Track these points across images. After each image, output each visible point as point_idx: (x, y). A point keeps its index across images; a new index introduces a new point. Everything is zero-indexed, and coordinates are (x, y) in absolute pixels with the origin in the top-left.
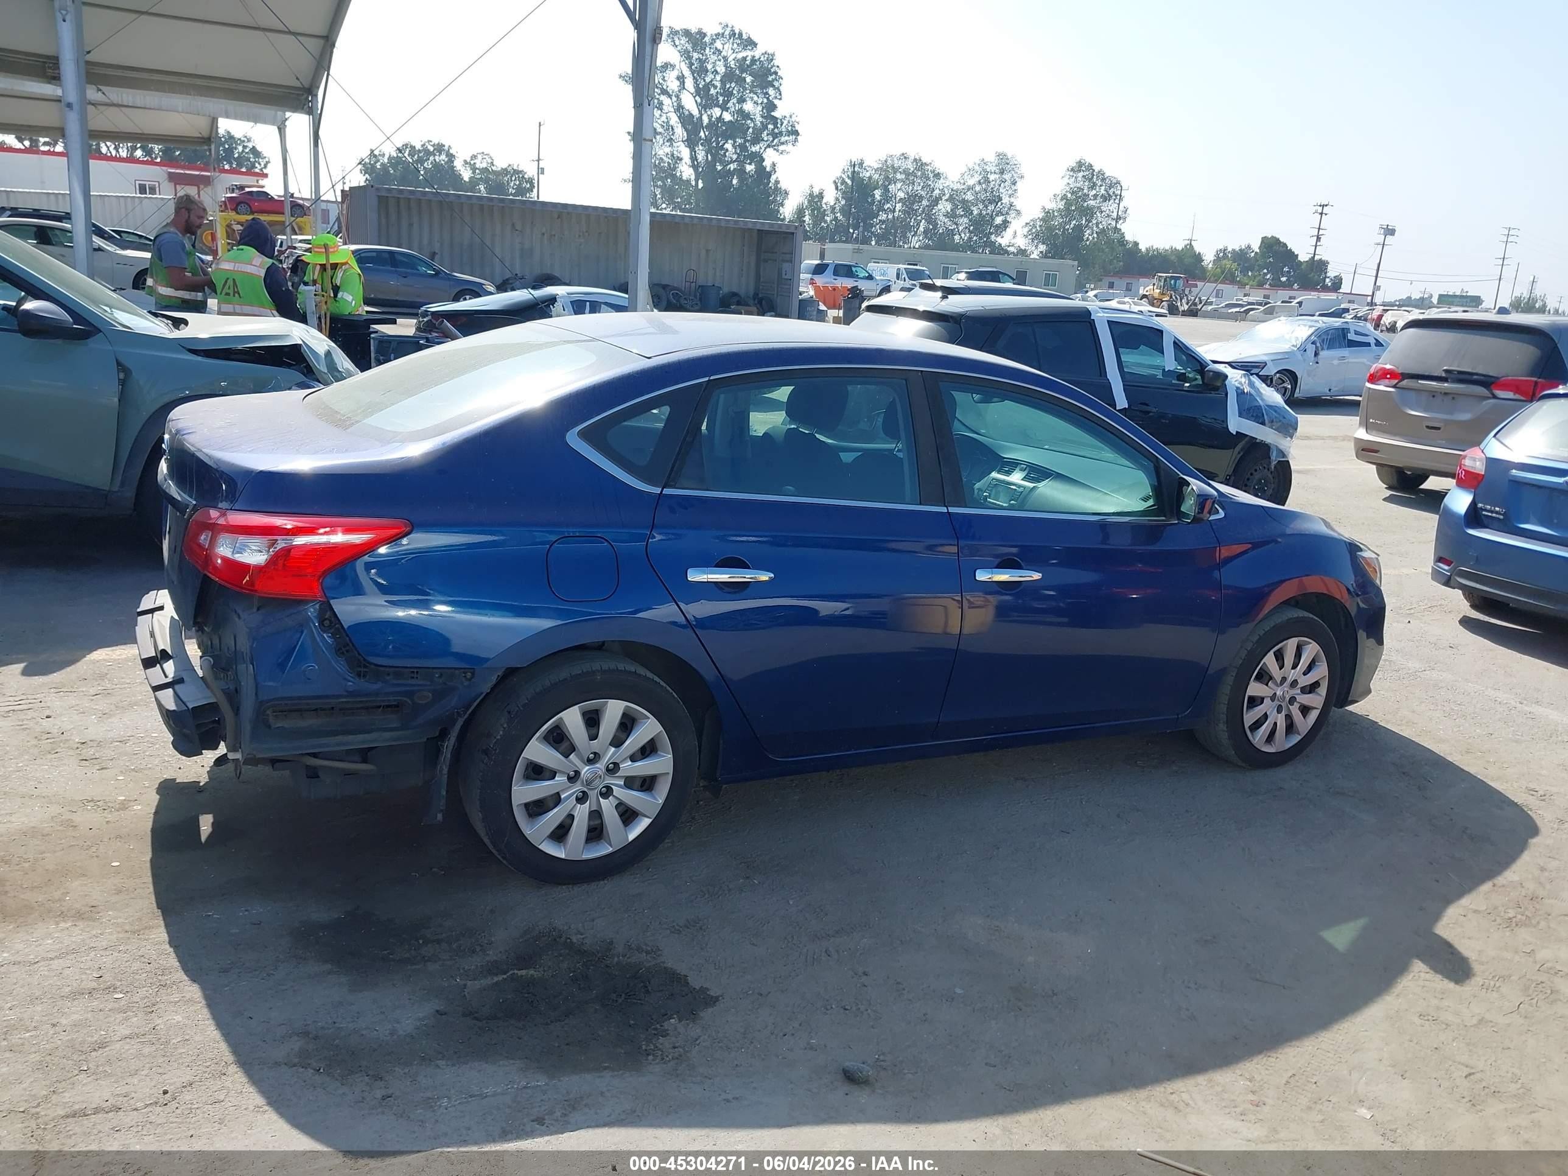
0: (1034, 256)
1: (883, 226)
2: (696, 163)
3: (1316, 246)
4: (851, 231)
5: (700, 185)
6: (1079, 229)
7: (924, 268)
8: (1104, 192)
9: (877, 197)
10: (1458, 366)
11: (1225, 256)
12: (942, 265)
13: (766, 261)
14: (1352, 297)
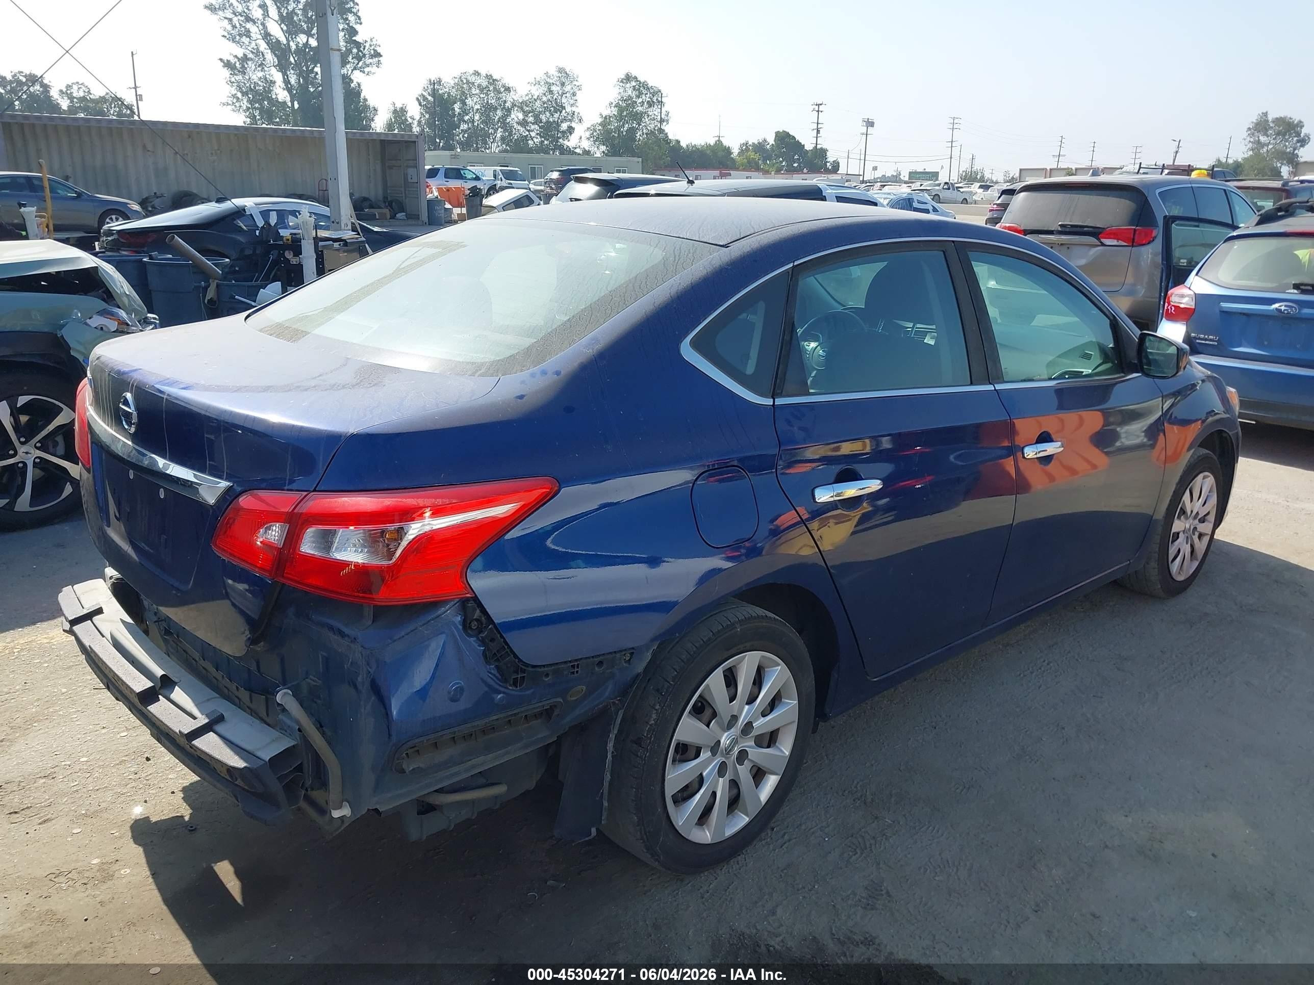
0: (598, 155)
1: (466, 135)
2: (289, 86)
3: (817, 138)
4: (438, 141)
5: (296, 106)
6: (632, 131)
7: (517, 169)
8: (649, 99)
9: (457, 110)
10: (1071, 222)
11: (747, 149)
12: (530, 166)
13: (391, 168)
14: (849, 177)
